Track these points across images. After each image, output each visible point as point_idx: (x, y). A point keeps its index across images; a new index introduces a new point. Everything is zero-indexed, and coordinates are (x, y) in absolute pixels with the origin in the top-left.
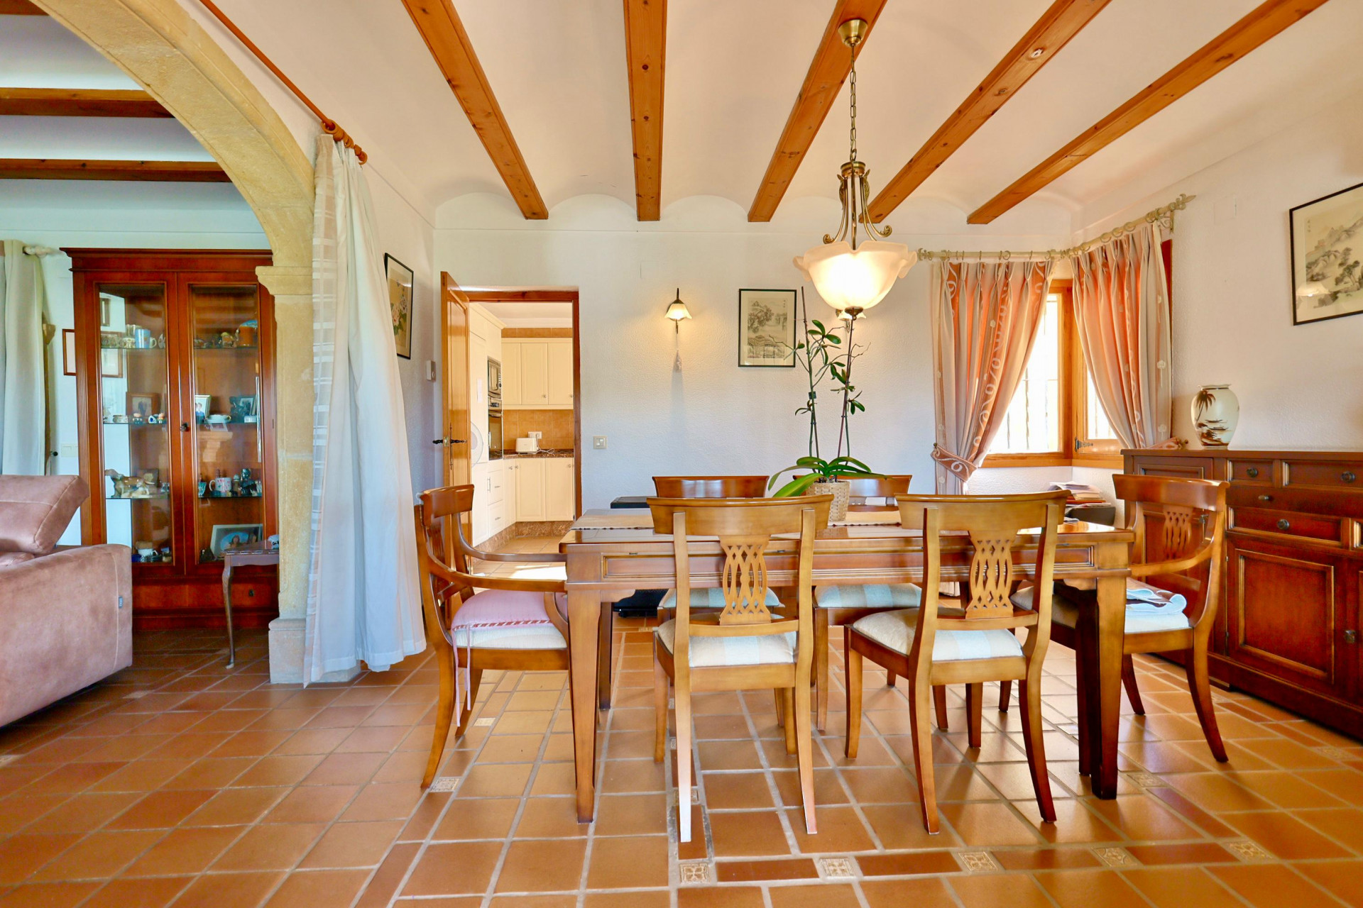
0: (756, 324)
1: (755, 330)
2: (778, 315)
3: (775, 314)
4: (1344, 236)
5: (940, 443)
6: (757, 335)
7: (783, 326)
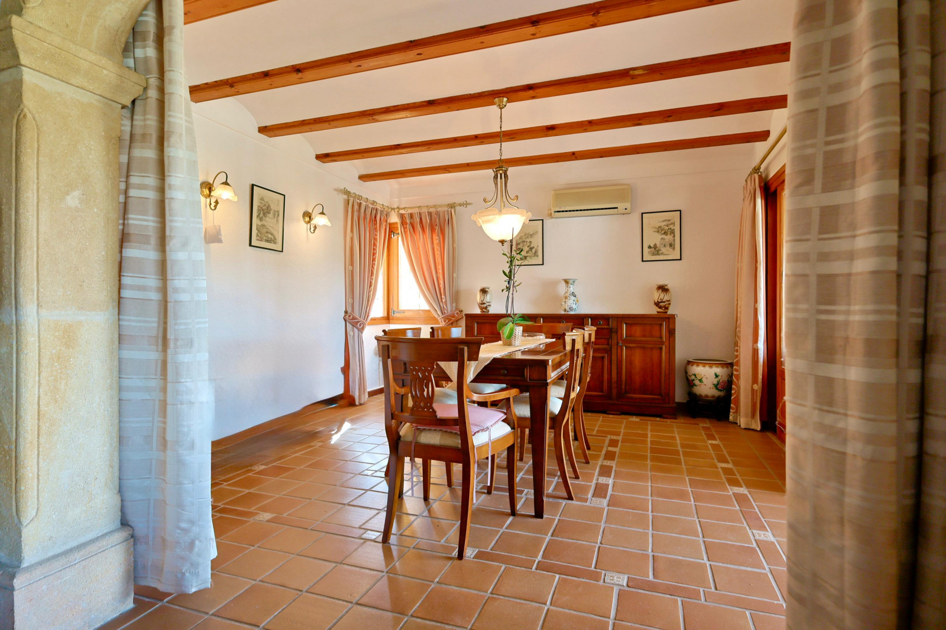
0: (261, 215)
1: (261, 219)
2: (275, 211)
3: (273, 210)
4: (529, 237)
5: (349, 311)
6: (262, 223)
7: (277, 220)
